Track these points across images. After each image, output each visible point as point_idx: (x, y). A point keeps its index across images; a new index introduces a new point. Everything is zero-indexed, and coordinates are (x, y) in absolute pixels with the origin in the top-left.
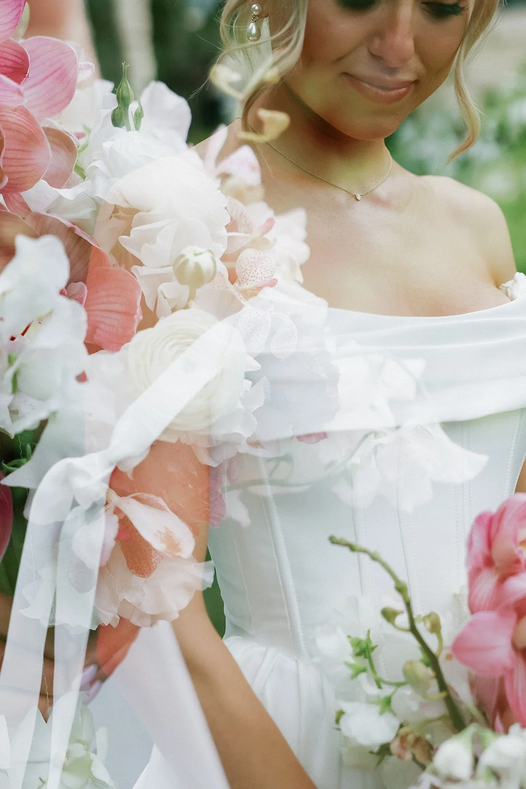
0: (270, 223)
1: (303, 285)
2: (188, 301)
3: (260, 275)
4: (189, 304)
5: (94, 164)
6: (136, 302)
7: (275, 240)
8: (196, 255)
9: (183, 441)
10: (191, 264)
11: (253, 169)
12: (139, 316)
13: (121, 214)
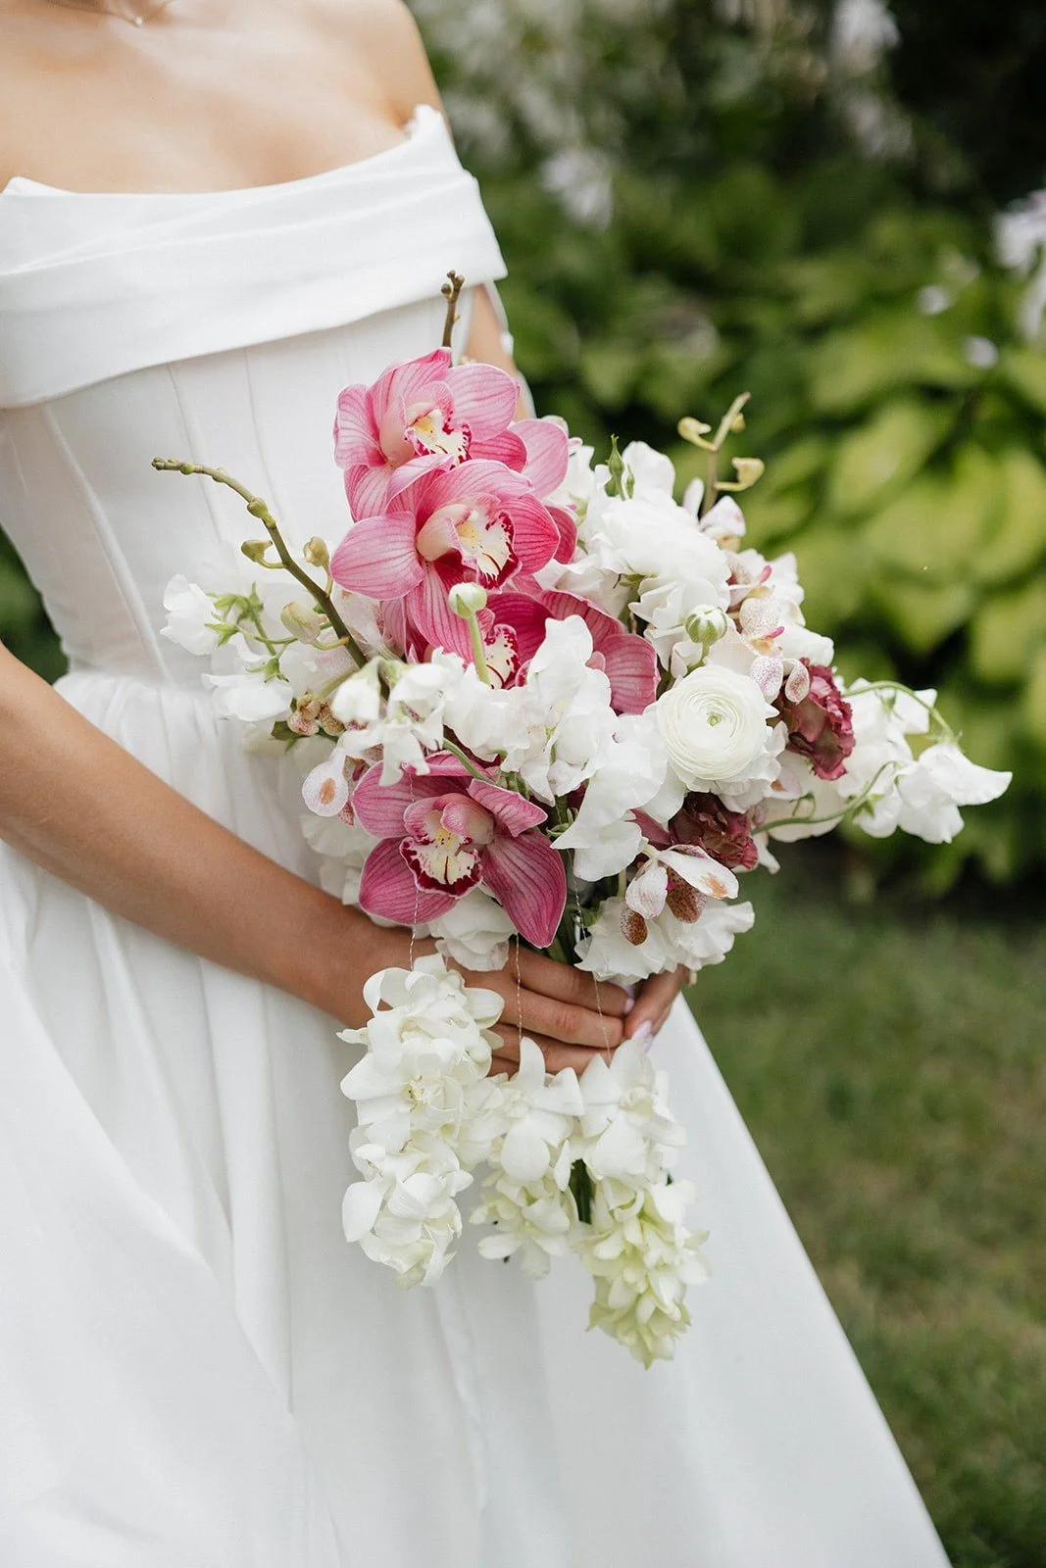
0: (768, 570)
1: (806, 627)
2: (703, 657)
3: (766, 624)
4: (704, 660)
5: (597, 536)
6: (653, 664)
7: (774, 586)
8: (706, 613)
9: (713, 792)
10: (703, 624)
11: (738, 518)
12: (657, 678)
13: (623, 580)
